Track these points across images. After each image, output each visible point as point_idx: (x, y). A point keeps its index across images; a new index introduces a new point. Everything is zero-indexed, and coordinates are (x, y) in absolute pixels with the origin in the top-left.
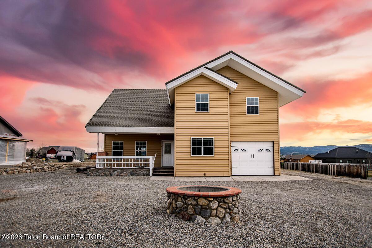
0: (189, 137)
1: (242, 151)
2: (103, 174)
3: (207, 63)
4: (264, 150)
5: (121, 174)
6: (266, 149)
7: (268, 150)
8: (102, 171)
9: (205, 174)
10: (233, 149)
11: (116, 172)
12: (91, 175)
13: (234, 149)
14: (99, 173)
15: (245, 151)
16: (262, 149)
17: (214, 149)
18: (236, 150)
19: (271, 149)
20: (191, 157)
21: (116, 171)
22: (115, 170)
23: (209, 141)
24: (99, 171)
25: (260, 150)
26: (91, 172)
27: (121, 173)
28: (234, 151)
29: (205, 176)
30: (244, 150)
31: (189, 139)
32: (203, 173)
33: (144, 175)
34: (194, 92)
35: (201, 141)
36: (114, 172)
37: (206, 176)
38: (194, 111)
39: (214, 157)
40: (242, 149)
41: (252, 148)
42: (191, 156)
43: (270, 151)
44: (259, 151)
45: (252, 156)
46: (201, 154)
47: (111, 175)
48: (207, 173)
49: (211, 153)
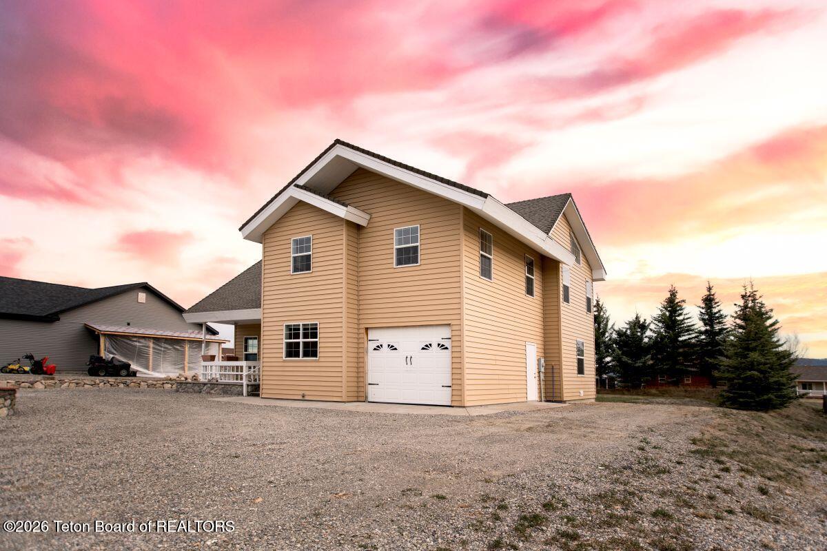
0: (282, 323)
1: (389, 349)
3: (298, 177)
4: (435, 345)
6: (439, 345)
7: (443, 345)
9: (303, 396)
10: (372, 345)
13: (374, 345)
15: (396, 349)
16: (430, 345)
17: (318, 345)
18: (378, 347)
19: (449, 344)
20: (284, 361)
23: (312, 329)
25: (427, 346)
28: (375, 349)
29: (303, 399)
30: (392, 346)
31: (283, 328)
32: (301, 393)
34: (287, 237)
35: (299, 329)
37: (306, 398)
38: (288, 273)
39: (318, 361)
40: (389, 345)
41: (409, 341)
42: (284, 358)
43: (447, 348)
44: (423, 349)
45: (409, 359)
46: (298, 356)
48: (306, 393)
49: (314, 354)
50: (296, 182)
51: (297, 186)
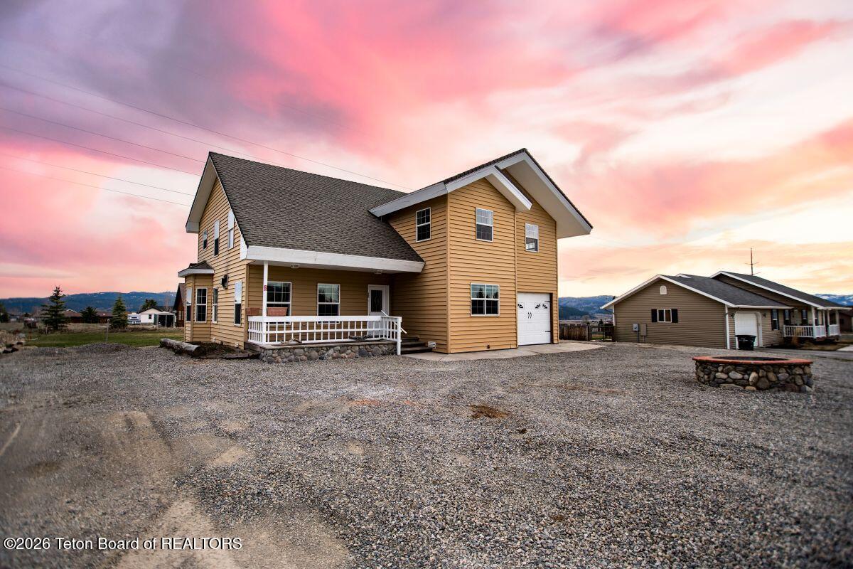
0: (468, 282)
1: (518, 307)
2: (304, 357)
3: (498, 160)
4: (541, 306)
5: (343, 355)
6: (543, 305)
7: (546, 306)
8: (302, 350)
9: (488, 347)
11: (331, 351)
12: (278, 362)
14: (295, 354)
15: (522, 308)
17: (499, 304)
19: (548, 305)
20: (471, 317)
21: (332, 349)
22: (331, 347)
23: (493, 290)
24: (297, 351)
25: (538, 306)
26: (276, 355)
27: (343, 353)
29: (489, 349)
30: (520, 306)
31: (468, 287)
32: (487, 344)
33: (384, 355)
34: (471, 204)
35: (483, 290)
36: (327, 350)
37: (491, 348)
38: (474, 237)
39: (498, 317)
40: (518, 305)
41: (529, 302)
42: (471, 315)
43: (547, 308)
44: (536, 308)
45: (530, 315)
46: (482, 313)
47: (321, 358)
48: (490, 344)
49: (495, 311)
50: (496, 164)
51: (496, 167)
